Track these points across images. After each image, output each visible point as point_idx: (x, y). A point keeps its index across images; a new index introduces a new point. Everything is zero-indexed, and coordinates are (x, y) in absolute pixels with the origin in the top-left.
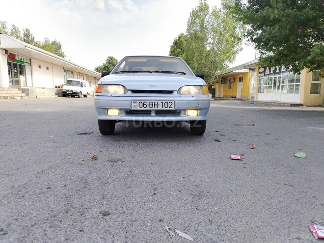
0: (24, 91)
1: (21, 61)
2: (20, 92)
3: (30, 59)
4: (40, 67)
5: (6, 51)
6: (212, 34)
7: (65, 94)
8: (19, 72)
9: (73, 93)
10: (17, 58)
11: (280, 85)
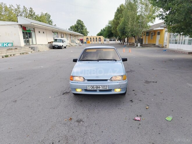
0: (32, 48)
1: (29, 30)
2: (30, 49)
3: (34, 28)
4: (39, 32)
5: (21, 26)
6: (141, 5)
7: (54, 47)
8: (28, 37)
9: (58, 46)
10: (27, 29)
11: (183, 39)
